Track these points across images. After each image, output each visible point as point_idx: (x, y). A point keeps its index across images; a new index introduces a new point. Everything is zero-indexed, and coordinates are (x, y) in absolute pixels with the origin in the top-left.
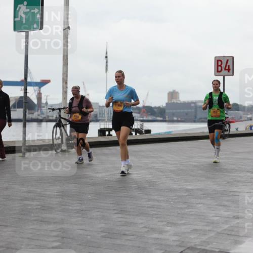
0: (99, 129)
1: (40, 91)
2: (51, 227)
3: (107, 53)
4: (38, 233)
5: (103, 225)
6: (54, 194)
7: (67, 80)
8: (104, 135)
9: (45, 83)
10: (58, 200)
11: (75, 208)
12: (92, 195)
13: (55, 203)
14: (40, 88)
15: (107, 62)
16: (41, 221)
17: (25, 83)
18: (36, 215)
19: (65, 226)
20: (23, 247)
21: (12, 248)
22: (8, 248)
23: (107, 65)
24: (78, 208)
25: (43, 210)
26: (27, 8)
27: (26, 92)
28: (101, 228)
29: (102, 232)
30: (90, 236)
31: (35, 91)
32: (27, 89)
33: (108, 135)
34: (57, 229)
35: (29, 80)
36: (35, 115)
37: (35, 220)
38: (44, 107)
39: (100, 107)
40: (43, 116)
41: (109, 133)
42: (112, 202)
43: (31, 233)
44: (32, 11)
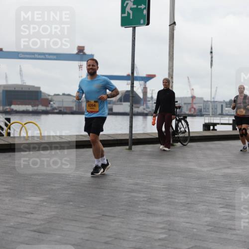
0: (204, 123)
1: (145, 85)
2: (158, 219)
3: (212, 48)
4: (145, 225)
5: (208, 219)
6: (160, 186)
7: (172, 75)
8: (209, 129)
9: (150, 77)
10: (165, 192)
11: (181, 201)
12: (198, 189)
13: (161, 195)
14: (146, 82)
15: (212, 57)
16: (148, 213)
17: (132, 78)
18: (143, 207)
19: (172, 219)
20: (130, 237)
21: (120, 239)
22: (116, 238)
23: (212, 61)
24: (184, 201)
25: (150, 202)
26: (134, 4)
27: (132, 87)
28: (206, 222)
29: (207, 225)
30: (195, 229)
31: (141, 85)
32: (133, 84)
33: (212, 130)
34: (164, 222)
35: (135, 75)
36: (141, 109)
37: (142, 212)
38: (149, 101)
39: (204, 101)
40: (148, 110)
41: (214, 127)
42: (217, 196)
43: (138, 225)
44: (139, 7)
